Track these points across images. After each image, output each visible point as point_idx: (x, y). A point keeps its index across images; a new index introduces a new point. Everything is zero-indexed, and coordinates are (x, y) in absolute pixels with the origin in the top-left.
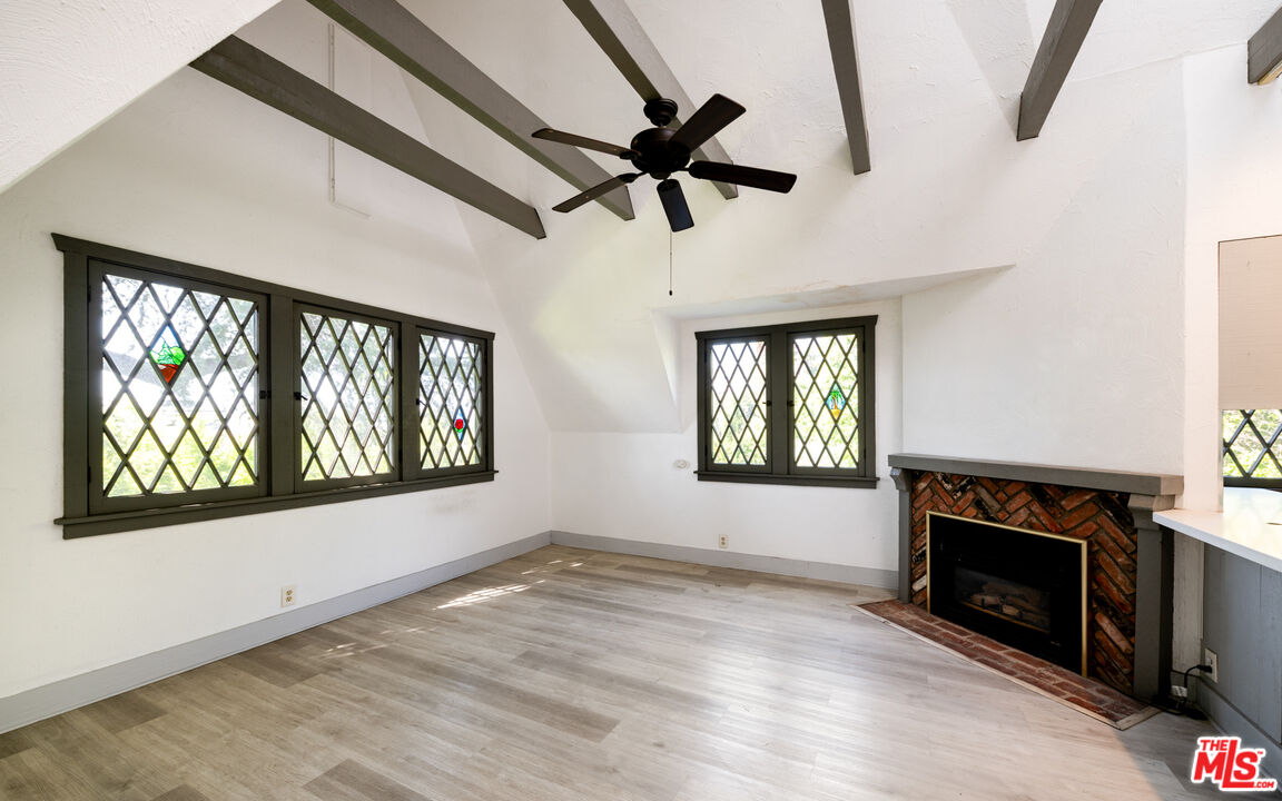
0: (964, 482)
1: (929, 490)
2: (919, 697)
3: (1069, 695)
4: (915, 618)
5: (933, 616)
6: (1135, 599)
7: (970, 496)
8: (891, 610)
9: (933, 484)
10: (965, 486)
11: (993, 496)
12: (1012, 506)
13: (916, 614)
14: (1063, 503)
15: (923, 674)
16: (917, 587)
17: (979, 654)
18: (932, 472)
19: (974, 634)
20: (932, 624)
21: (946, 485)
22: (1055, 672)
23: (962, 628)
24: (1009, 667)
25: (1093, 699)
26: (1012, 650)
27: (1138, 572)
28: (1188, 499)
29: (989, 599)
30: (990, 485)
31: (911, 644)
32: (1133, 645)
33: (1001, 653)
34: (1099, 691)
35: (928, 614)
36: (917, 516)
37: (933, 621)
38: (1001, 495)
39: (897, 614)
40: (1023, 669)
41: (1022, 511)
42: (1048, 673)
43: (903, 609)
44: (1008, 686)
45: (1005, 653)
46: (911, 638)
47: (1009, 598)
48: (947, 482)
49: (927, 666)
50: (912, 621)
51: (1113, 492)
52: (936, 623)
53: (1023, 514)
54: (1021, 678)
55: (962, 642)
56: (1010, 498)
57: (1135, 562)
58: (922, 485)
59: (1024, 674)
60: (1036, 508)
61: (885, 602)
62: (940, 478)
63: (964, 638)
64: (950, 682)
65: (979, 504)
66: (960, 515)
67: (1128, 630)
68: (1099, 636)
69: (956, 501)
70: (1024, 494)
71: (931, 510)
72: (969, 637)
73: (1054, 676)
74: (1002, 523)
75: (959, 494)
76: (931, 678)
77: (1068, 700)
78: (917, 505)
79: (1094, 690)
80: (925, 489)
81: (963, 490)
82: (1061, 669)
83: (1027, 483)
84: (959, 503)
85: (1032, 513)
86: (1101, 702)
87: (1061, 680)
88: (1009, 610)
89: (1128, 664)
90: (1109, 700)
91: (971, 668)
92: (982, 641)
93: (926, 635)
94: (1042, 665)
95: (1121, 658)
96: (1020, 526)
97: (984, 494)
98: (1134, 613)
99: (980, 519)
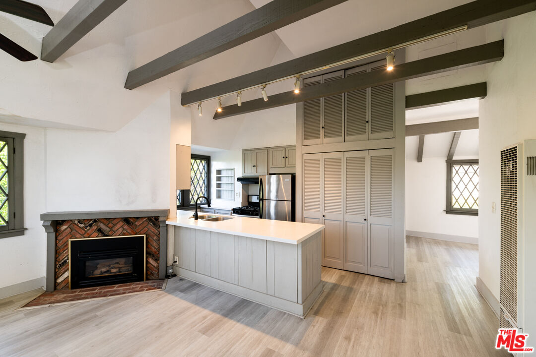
0: (92, 222)
1: (69, 229)
2: (101, 323)
3: (146, 289)
4: (65, 295)
5: (73, 290)
6: (159, 249)
7: (95, 228)
8: (46, 298)
9: (72, 226)
10: (92, 224)
11: (107, 226)
12: (116, 228)
13: (63, 293)
14: (136, 223)
15: (92, 314)
16: (59, 280)
17: (107, 293)
18: (71, 220)
19: (98, 288)
20: (76, 294)
21: (80, 225)
22: (137, 285)
23: (91, 288)
24: (122, 292)
25: (151, 286)
26: (117, 285)
27: (161, 240)
28: (171, 215)
29: (104, 270)
30: (105, 221)
31: (74, 307)
32: (159, 264)
33: (115, 289)
34: (152, 283)
35: (70, 290)
36: (60, 244)
37: (75, 292)
38: (110, 225)
39: (53, 299)
40: (127, 289)
41: (120, 229)
42: (135, 286)
43: (53, 295)
44: (128, 297)
45: (116, 287)
46: (72, 305)
47: (112, 266)
48: (80, 224)
49: (91, 311)
50: (64, 297)
51: (153, 217)
52: (78, 292)
53: (121, 230)
54: (129, 293)
55: (97, 293)
56: (114, 225)
57: (159, 237)
58: (64, 227)
59: (128, 291)
60: (126, 227)
61: (39, 297)
62: (76, 222)
63: (96, 291)
64: (107, 310)
65: (100, 230)
66: (89, 237)
67: (157, 260)
68: (148, 265)
69: (86, 232)
70: (121, 222)
71: (70, 238)
72: (97, 290)
73: (137, 286)
74: (111, 236)
75: (88, 228)
76: (98, 313)
77: (147, 290)
78: (59, 238)
79: (150, 283)
80: (66, 229)
81: (91, 225)
82: (137, 283)
83: (122, 218)
84: (88, 232)
85: (124, 229)
86: (154, 286)
87: (140, 286)
88: (114, 271)
89: (157, 270)
90: (156, 284)
91: (109, 300)
92: (105, 288)
93: (78, 299)
94: (132, 285)
95: (155, 269)
96: (119, 235)
97: (102, 226)
98: (159, 253)
99: (100, 237)
